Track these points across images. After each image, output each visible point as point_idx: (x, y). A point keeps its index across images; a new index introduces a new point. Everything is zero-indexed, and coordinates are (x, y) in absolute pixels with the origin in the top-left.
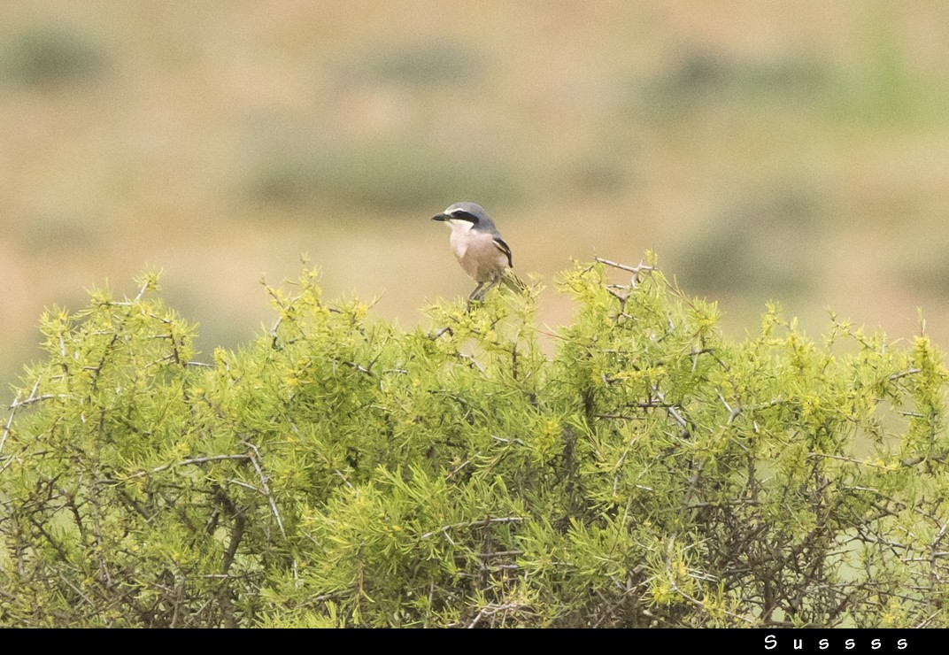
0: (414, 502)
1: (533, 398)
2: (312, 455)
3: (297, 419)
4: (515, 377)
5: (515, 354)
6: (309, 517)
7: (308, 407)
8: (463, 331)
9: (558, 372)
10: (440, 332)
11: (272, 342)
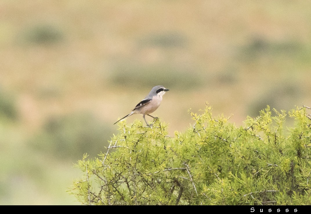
0: (241, 184)
1: (281, 151)
2: (207, 168)
3: (202, 156)
4: (275, 144)
5: (275, 136)
6: (205, 189)
7: (205, 152)
8: (259, 128)
9: (290, 143)
10: (248, 128)
11: (193, 130)
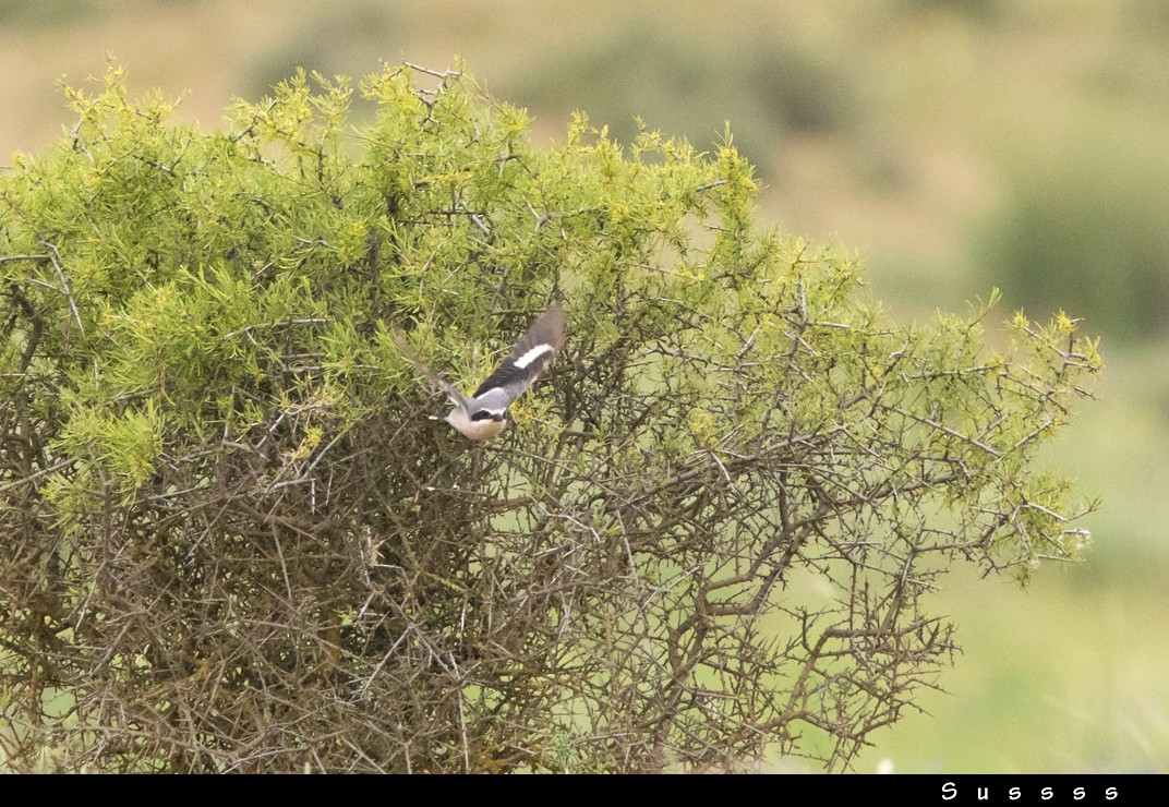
0: (215, 302)
1: (337, 202)
2: (113, 255)
3: (98, 219)
4: (320, 179)
5: (321, 157)
6: (110, 317)
7: (109, 207)
8: (270, 131)
9: (366, 176)
10: (240, 134)
11: (73, 143)
